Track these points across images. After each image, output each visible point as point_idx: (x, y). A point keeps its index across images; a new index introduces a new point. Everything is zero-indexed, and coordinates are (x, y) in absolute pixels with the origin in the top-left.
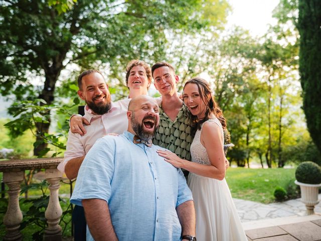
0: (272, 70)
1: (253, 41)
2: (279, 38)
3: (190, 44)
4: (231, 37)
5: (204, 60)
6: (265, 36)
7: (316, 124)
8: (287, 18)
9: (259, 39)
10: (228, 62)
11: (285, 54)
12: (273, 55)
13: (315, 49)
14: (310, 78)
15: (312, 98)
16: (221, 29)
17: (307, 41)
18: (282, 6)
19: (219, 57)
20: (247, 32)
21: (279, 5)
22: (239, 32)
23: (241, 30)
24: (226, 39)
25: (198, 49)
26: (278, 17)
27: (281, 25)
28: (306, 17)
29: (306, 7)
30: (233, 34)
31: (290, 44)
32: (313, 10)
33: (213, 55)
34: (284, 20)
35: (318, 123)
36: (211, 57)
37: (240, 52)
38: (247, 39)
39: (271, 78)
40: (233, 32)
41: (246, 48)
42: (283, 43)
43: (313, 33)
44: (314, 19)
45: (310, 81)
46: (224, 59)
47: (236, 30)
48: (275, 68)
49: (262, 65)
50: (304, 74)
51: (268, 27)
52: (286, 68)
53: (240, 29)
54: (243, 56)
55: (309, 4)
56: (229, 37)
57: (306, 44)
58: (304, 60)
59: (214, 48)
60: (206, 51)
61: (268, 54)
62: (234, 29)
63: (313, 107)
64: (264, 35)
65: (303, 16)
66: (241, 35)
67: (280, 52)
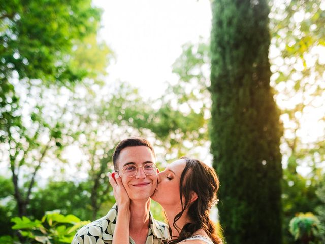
0: (168, 145)
1: (144, 104)
2: (181, 102)
3: (52, 104)
4: (114, 96)
5: (75, 129)
6: (162, 98)
7: (231, 222)
8: (192, 76)
9: (153, 102)
10: (108, 133)
11: (187, 124)
12: (172, 125)
13: (232, 120)
14: (224, 159)
15: (227, 186)
16: (101, 84)
17: (222, 109)
18: (185, 58)
19: (95, 124)
20: (135, 91)
21: (182, 56)
22: (125, 90)
23: (129, 87)
24: (106, 99)
25: (64, 111)
26: (180, 73)
27: (183, 84)
28: (221, 77)
29: (221, 63)
30: (116, 93)
31: (192, 111)
32: (230, 67)
33: (88, 121)
34: (187, 78)
35: (234, 219)
36: (83, 125)
37: (126, 118)
38: (137, 101)
39: (168, 157)
40: (116, 89)
41: (135, 113)
42: (185, 109)
43: (229, 99)
44: (231, 80)
45: (225, 164)
46: (103, 128)
47: (122, 87)
48: (173, 142)
49: (156, 138)
50: (217, 153)
51: (166, 87)
52: (187, 144)
53: (126, 86)
54: (130, 125)
55: (224, 58)
56: (111, 97)
57: (220, 114)
58: (216, 135)
59: (89, 110)
60: (77, 115)
61: (165, 123)
62: (118, 85)
63: (228, 198)
64: (160, 96)
65: (217, 74)
66: (127, 94)
67: (181, 121)
